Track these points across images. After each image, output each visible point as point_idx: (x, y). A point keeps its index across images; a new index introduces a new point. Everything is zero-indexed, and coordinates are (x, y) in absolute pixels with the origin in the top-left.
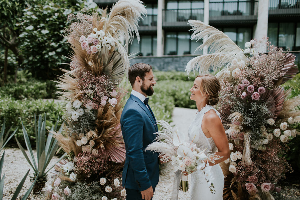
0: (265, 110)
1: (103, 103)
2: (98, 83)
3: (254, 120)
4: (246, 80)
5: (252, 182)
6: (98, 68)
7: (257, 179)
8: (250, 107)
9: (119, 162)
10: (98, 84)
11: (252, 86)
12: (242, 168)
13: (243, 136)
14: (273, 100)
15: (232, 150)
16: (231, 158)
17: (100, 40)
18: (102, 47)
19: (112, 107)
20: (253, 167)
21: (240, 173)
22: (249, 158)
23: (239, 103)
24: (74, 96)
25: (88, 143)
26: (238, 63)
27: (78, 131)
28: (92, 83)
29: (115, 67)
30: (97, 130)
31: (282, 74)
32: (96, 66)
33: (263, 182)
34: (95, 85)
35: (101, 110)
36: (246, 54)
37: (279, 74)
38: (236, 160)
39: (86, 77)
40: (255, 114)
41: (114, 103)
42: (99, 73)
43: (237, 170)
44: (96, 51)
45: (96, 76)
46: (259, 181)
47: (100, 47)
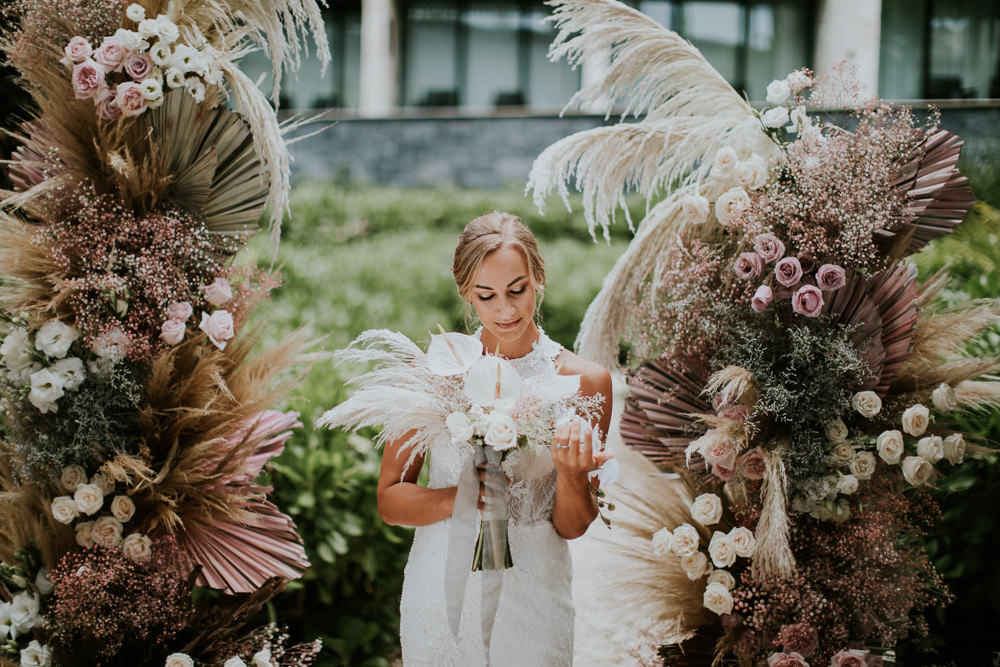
0: (846, 356)
1: (174, 331)
2: (148, 246)
3: (801, 400)
4: (771, 236)
5: (794, 648)
6: (148, 179)
7: (816, 637)
8: (788, 345)
9: (238, 589)
10: (148, 252)
11: (793, 261)
12: (757, 595)
13: (758, 466)
14: (876, 319)
15: (717, 521)
16: (713, 556)
17: (158, 61)
18: (166, 89)
19: (215, 348)
20: (801, 587)
21: (750, 613)
22: (782, 549)
23: (743, 331)
24: (44, 303)
25: (106, 510)
26: (741, 166)
27: (61, 456)
28: (120, 245)
29: (224, 177)
30: (146, 451)
31: (910, 210)
32: (139, 171)
33: (838, 649)
34: (138, 253)
35: (163, 364)
36: (770, 131)
37: (895, 211)
38: (730, 563)
39: (92, 218)
40: (804, 375)
41: (222, 330)
42: (154, 202)
43: (735, 604)
44: (138, 107)
45: (139, 215)
46: (820, 643)
47: (159, 92)
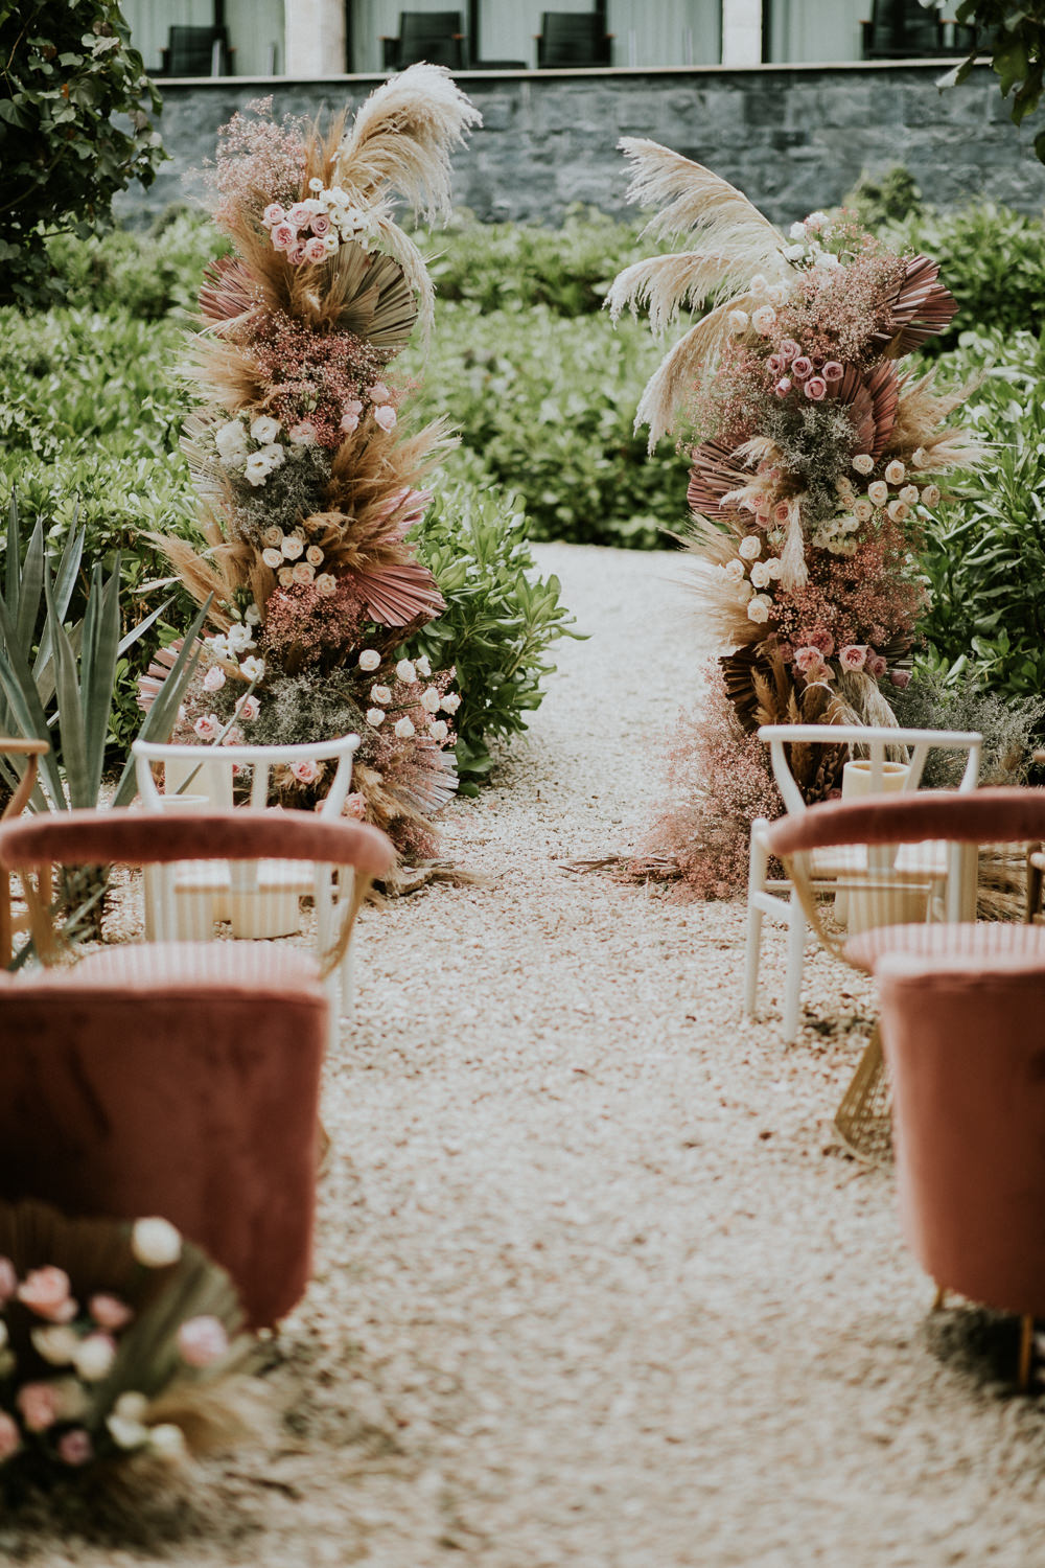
1: (349, 422)
2: (328, 359)
3: (813, 461)
4: (791, 342)
5: (814, 644)
6: (327, 309)
7: (829, 636)
8: (801, 422)
9: (394, 623)
10: (329, 364)
11: (806, 360)
12: (786, 607)
13: (783, 512)
14: (870, 401)
15: (758, 556)
16: (755, 582)
17: (336, 222)
18: (341, 242)
19: (384, 432)
21: (782, 621)
23: (770, 411)
24: (257, 403)
25: (304, 557)
26: (770, 289)
28: (309, 359)
29: (384, 303)
32: (324, 302)
33: (846, 644)
34: (322, 365)
35: (346, 446)
36: (792, 262)
38: (767, 585)
39: (287, 339)
40: (810, 444)
41: (389, 420)
42: (331, 326)
43: (772, 615)
44: (320, 256)
45: (321, 336)
47: (336, 244)
